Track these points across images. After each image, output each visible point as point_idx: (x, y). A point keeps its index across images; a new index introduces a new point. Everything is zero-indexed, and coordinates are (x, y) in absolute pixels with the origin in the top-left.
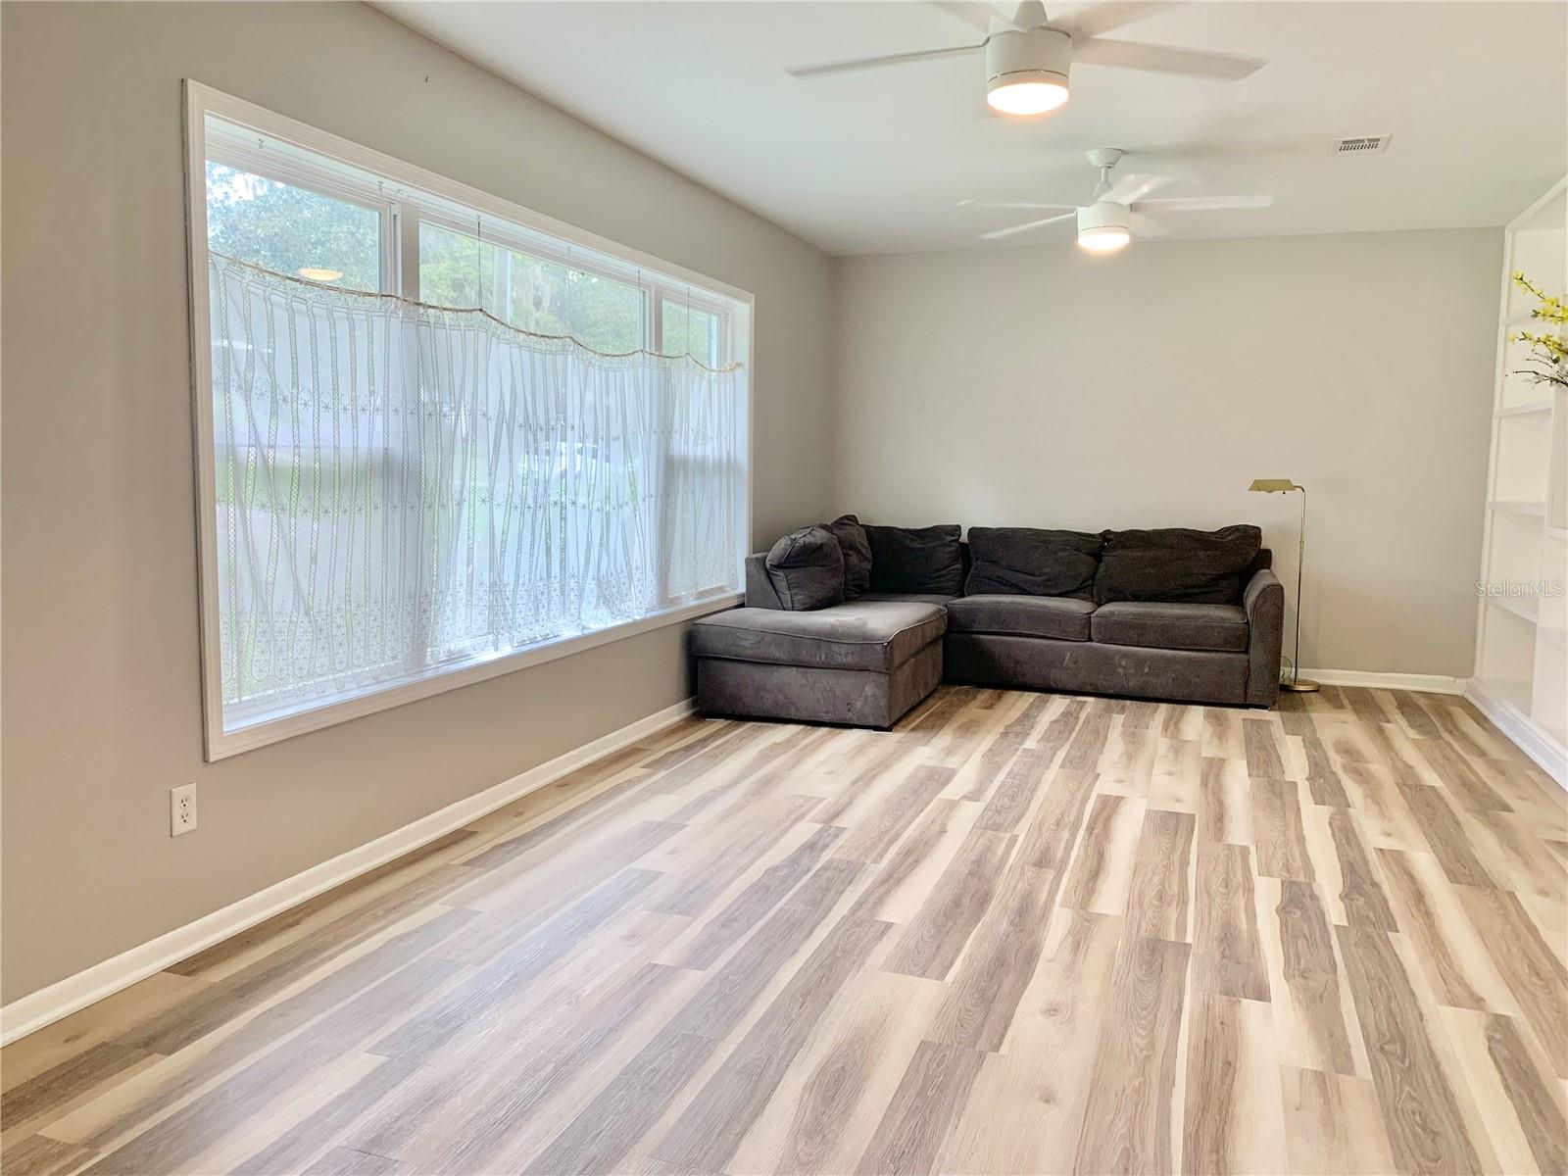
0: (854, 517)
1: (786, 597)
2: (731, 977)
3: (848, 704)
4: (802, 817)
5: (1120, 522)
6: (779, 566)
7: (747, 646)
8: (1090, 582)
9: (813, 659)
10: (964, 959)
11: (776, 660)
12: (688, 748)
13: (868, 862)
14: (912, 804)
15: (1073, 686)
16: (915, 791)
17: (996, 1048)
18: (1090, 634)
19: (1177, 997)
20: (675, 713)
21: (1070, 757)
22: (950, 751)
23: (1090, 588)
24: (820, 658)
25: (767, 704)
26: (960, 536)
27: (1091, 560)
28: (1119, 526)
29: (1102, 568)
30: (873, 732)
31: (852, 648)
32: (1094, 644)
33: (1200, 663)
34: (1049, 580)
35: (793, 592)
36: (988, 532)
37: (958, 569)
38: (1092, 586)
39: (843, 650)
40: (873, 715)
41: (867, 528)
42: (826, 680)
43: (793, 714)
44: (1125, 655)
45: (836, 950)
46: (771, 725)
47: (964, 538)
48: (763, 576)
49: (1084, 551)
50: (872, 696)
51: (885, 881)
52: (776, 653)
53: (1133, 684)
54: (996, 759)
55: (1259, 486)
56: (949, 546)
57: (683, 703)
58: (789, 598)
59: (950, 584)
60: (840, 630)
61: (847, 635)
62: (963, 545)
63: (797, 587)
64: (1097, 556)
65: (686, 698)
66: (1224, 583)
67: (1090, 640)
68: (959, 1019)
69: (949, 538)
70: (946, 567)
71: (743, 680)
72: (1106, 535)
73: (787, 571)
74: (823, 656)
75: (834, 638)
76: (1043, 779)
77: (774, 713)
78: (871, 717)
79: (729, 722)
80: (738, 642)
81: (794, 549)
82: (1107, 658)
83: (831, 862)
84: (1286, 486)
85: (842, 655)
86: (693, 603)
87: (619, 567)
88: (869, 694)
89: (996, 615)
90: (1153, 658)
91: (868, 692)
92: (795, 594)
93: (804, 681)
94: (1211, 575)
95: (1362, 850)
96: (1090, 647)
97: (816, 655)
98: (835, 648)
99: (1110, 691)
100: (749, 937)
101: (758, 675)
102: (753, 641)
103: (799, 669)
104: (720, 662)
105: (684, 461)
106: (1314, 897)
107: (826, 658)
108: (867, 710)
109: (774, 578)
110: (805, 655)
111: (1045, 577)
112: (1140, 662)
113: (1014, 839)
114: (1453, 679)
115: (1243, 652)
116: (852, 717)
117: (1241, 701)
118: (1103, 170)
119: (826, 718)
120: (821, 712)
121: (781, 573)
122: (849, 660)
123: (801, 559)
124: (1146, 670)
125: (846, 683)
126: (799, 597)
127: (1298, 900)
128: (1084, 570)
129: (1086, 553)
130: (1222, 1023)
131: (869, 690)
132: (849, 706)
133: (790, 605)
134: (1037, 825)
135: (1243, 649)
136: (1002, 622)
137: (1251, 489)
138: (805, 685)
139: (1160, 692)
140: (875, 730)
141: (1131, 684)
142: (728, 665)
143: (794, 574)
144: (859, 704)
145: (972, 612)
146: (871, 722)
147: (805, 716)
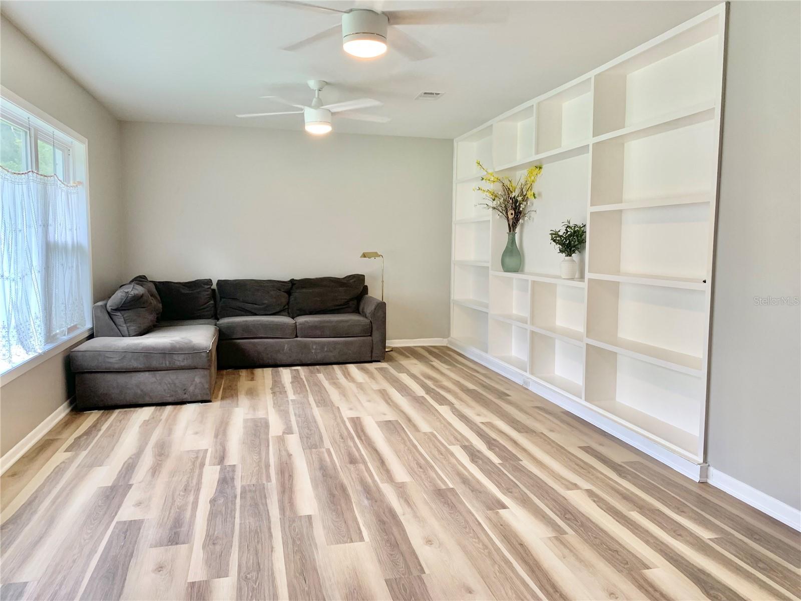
0: (145, 276)
1: (124, 328)
2: (248, 576)
3: (184, 390)
4: (202, 465)
5: (299, 275)
6: (117, 310)
7: (114, 362)
8: (287, 307)
9: (161, 365)
10: (363, 525)
11: (135, 369)
12: (88, 433)
13: (265, 482)
14: (260, 442)
15: (289, 361)
16: (255, 435)
17: (422, 571)
18: (296, 334)
19: (473, 517)
20: (62, 412)
21: (317, 401)
22: (254, 408)
23: (287, 310)
24: (166, 364)
25: (129, 398)
26: (212, 285)
27: (286, 295)
28: (298, 277)
29: (292, 299)
30: (200, 404)
31: (187, 355)
32: (298, 339)
33: (351, 343)
34: (267, 307)
35: (128, 325)
36: (229, 282)
37: (212, 304)
38: (288, 308)
39: (181, 358)
40: (201, 394)
41: (154, 283)
42: (171, 377)
43: (147, 400)
44: (315, 343)
45: (294, 541)
46: (132, 409)
47: (214, 286)
48: (107, 317)
49: (283, 290)
50: (200, 383)
51: (283, 492)
52: (135, 364)
53: (319, 357)
54: (282, 408)
55: (364, 256)
56: (208, 291)
57: (65, 404)
58: (126, 328)
59: (209, 313)
60: (178, 346)
61: (181, 349)
62: (214, 290)
63: (131, 321)
64: (289, 293)
65: (66, 401)
66: (351, 303)
67: (297, 337)
68: (392, 561)
69: (207, 287)
70: (206, 304)
71: (111, 384)
72: (292, 281)
73: (123, 312)
74: (168, 362)
75: (175, 352)
76: (315, 415)
77: (134, 401)
78: (199, 395)
79: (102, 411)
80: (108, 360)
81: (128, 298)
82: (306, 346)
83: (243, 487)
84: (376, 255)
85: (180, 361)
86: (65, 338)
87: (25, 318)
88: (198, 382)
89: (246, 328)
90: (329, 343)
91: (197, 381)
92: (130, 326)
93: (154, 379)
94: (346, 299)
95: (476, 424)
96: (297, 340)
97: (162, 363)
98: (175, 357)
99: (309, 362)
100: (237, 546)
101: (121, 379)
102: (117, 359)
103: (150, 373)
104: (93, 375)
105: (56, 245)
106: (478, 451)
107: (170, 363)
108: (197, 391)
109: (114, 317)
110: (155, 364)
111: (265, 305)
112: (323, 345)
113: (328, 451)
114: (442, 339)
115: (369, 336)
116: (186, 397)
117: (369, 359)
118: (316, 91)
119: (170, 400)
120: (167, 397)
121: (119, 314)
122: (184, 363)
123: (131, 305)
124: (326, 349)
125: (182, 377)
126: (133, 328)
127: (474, 455)
128: (284, 300)
129: (284, 292)
130: (501, 525)
131: (197, 380)
132: (185, 391)
133: (127, 333)
134: (333, 441)
135: (370, 334)
136: (250, 332)
137: (361, 257)
138: (155, 382)
139: (333, 360)
140: (201, 403)
141: (318, 357)
142: (99, 375)
143: (127, 314)
144: (191, 389)
145: (232, 328)
146: (200, 398)
147: (155, 401)
